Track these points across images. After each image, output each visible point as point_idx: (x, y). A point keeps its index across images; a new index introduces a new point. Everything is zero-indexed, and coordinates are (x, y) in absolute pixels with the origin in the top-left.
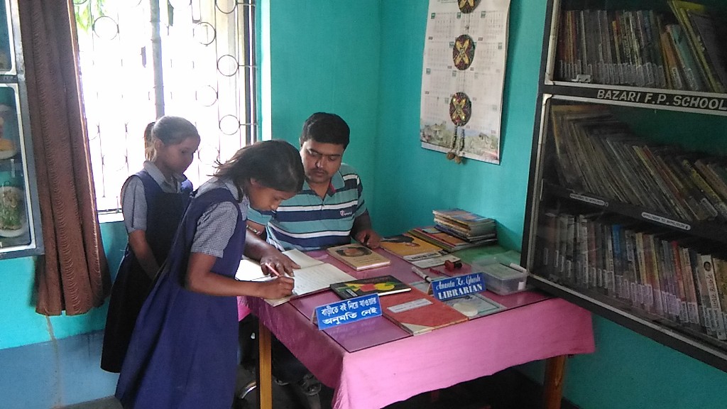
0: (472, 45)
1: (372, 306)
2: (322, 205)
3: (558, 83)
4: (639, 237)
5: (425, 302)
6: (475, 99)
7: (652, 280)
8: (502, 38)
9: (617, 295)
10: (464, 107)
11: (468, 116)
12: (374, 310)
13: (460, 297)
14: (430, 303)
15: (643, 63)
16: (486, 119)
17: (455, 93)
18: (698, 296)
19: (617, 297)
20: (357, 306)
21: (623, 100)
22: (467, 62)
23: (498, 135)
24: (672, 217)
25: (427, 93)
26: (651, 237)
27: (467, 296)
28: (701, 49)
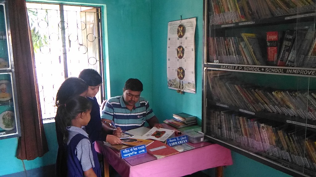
0: (183, 49)
1: (143, 149)
2: (131, 113)
3: (208, 63)
4: (241, 118)
5: (164, 147)
6: (185, 69)
7: (246, 134)
8: (193, 47)
9: (236, 141)
10: (182, 73)
11: (184, 76)
12: (144, 151)
13: (178, 145)
14: (166, 147)
15: (236, 55)
16: (190, 77)
17: (178, 67)
18: (262, 140)
19: (236, 142)
20: (137, 149)
21: (229, 69)
22: (182, 56)
23: (194, 83)
24: (249, 110)
25: (169, 68)
26: (245, 118)
27: (181, 144)
28: (252, 50)
